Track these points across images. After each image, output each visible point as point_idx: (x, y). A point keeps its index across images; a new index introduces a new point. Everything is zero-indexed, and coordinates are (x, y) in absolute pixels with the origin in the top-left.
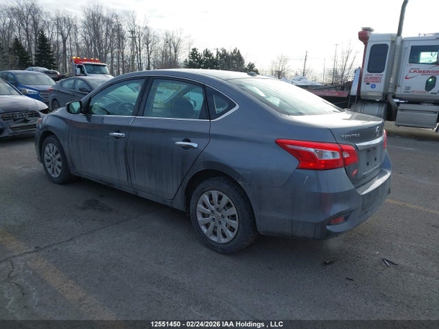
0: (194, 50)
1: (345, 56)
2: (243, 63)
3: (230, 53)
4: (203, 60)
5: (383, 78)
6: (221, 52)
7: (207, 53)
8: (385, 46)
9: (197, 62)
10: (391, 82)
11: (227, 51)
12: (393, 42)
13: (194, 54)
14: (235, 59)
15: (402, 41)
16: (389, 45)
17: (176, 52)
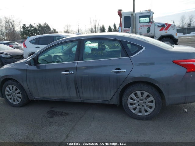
0: (24, 25)
1: (95, 22)
2: (51, 29)
3: (43, 25)
4: (30, 30)
5: (131, 30)
6: (38, 25)
7: (31, 26)
8: (129, 17)
9: (27, 31)
10: (134, 31)
11: (41, 24)
12: (132, 15)
13: (24, 27)
14: (46, 28)
15: (135, 14)
16: (131, 16)
17: (13, 27)
